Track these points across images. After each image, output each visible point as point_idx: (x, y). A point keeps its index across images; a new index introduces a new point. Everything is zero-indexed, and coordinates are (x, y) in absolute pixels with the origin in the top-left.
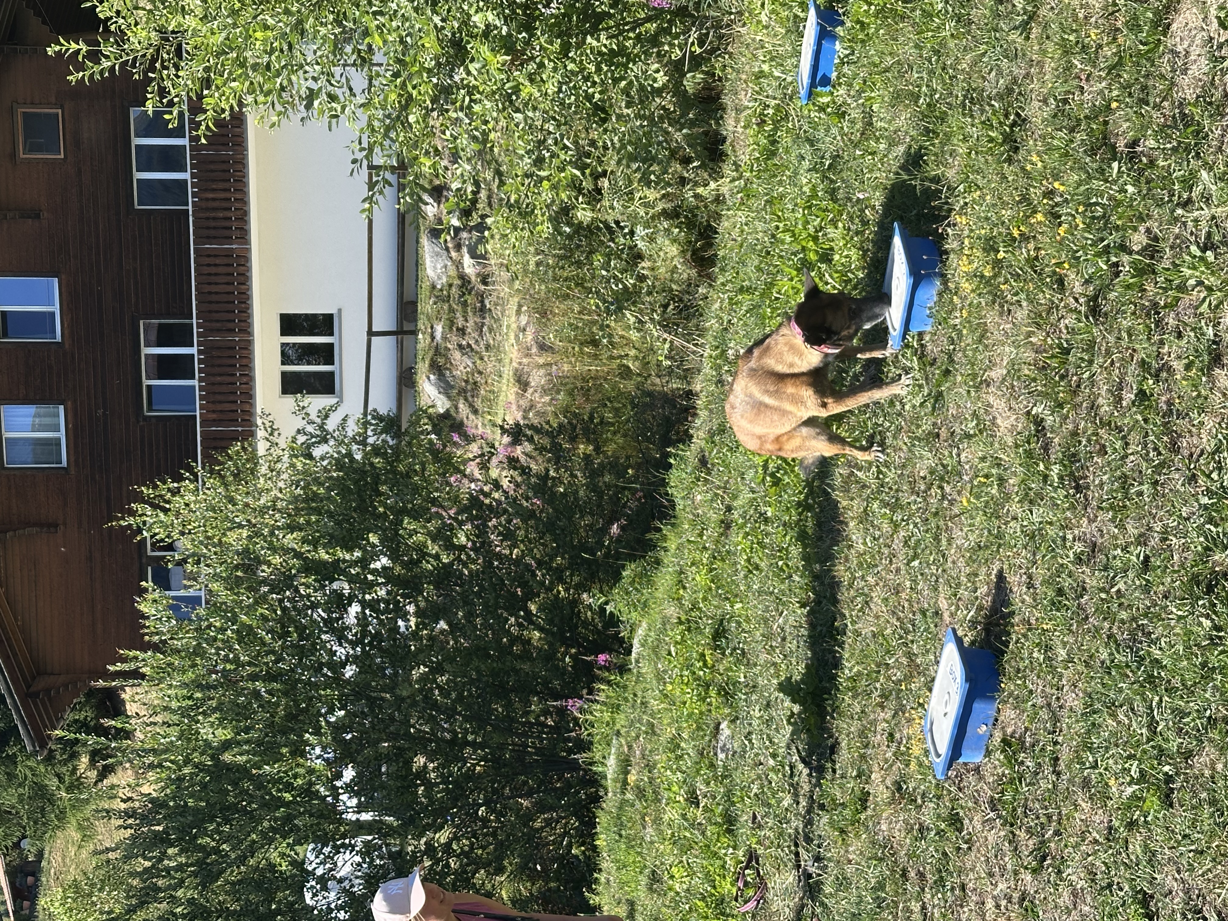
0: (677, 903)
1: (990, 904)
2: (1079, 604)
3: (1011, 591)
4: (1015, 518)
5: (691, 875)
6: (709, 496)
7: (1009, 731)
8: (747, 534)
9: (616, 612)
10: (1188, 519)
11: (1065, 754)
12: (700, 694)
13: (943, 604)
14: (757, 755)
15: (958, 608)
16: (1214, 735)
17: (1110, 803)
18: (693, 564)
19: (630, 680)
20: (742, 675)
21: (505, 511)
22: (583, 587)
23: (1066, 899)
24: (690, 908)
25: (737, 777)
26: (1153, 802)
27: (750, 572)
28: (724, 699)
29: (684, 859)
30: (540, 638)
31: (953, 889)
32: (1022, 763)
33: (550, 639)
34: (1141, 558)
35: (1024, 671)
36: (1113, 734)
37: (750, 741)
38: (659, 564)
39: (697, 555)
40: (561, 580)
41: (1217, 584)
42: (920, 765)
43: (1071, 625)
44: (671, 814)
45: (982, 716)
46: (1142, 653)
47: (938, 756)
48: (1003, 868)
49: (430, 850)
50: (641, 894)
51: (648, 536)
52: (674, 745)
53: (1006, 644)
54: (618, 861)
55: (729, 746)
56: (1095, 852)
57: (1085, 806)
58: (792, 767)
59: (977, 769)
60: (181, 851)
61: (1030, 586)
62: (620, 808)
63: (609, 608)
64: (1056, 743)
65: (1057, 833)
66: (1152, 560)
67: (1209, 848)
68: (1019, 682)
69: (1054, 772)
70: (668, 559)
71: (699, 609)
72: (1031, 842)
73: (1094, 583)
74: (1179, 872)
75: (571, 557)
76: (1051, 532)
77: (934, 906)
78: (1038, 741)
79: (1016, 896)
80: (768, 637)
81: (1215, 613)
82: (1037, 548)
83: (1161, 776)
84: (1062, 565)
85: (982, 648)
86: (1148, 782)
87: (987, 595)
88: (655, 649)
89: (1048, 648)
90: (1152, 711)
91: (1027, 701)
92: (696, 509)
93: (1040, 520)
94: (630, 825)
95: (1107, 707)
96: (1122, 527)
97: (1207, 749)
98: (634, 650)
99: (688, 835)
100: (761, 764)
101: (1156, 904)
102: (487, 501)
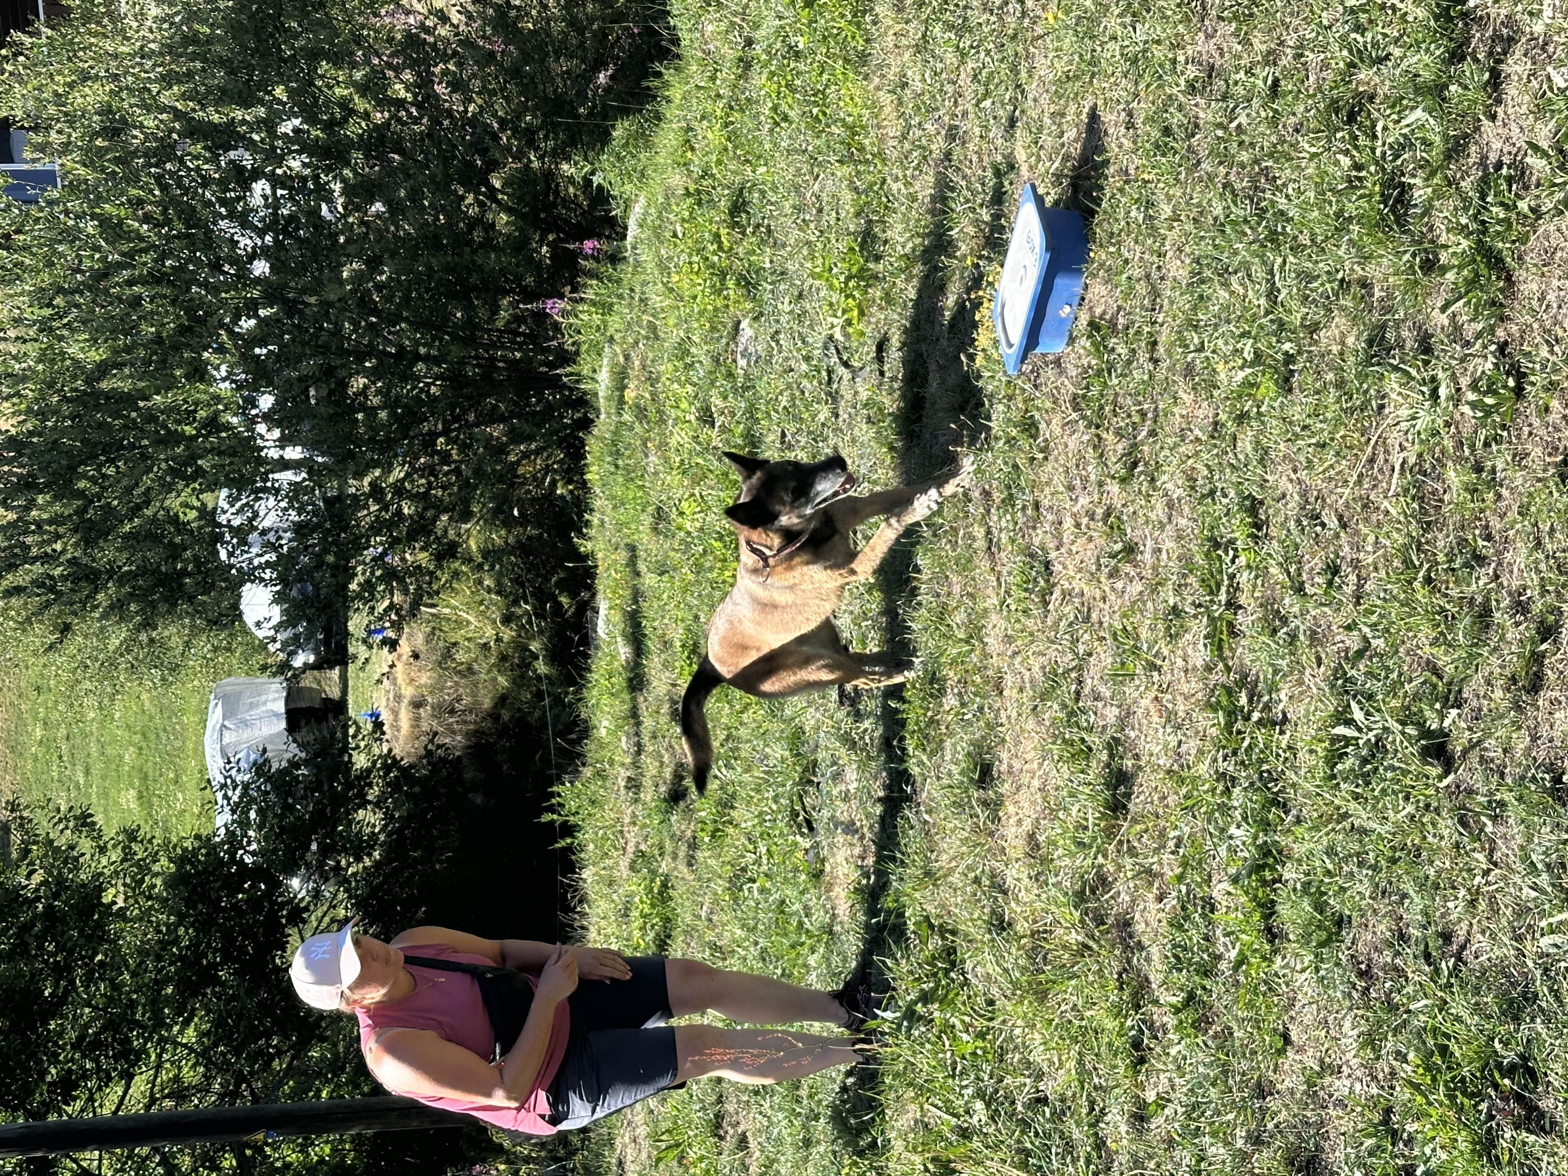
0: (688, 545)
1: (1068, 523)
2: (1189, 147)
3: (1106, 132)
4: (1114, 38)
5: (706, 509)
6: (723, 26)
7: (1098, 311)
8: (772, 74)
9: (606, 185)
10: (1330, 27)
11: (1164, 337)
12: (714, 286)
13: (1021, 155)
14: (787, 359)
15: (1039, 159)
16: (1347, 302)
17: (1216, 393)
18: (703, 118)
19: (626, 271)
20: (767, 260)
21: (455, 53)
22: (561, 154)
23: (1159, 510)
24: (705, 551)
25: (761, 387)
26: (1268, 387)
27: (777, 124)
28: (744, 291)
29: (696, 492)
30: (507, 223)
31: (1024, 508)
32: (1113, 349)
33: (520, 223)
34: (1269, 82)
35: (1119, 235)
36: (1226, 308)
37: (777, 342)
38: (660, 120)
39: (709, 106)
40: (532, 143)
41: (1361, 110)
42: (988, 358)
43: (1179, 173)
44: (680, 437)
45: (1065, 294)
46: (1263, 204)
47: (1010, 345)
48: (1085, 480)
49: (376, 491)
50: (644, 538)
51: (645, 84)
52: (682, 350)
53: (1098, 201)
54: (614, 498)
55: (751, 349)
56: (1197, 453)
57: (1187, 398)
58: (830, 372)
59: (1058, 362)
60: (55, 498)
61: (1130, 125)
62: (615, 433)
63: (596, 180)
64: (1154, 323)
65: (1152, 433)
66: (1282, 83)
67: (1332, 439)
68: (1112, 249)
69: (1151, 359)
70: (671, 112)
71: (713, 175)
72: (1120, 447)
73: (1210, 118)
74: (1295, 471)
75: (544, 115)
76: (1159, 53)
77: (1001, 530)
78: (1133, 323)
79: (1100, 511)
80: (799, 209)
81: (1356, 147)
82: (1140, 76)
83: (1280, 357)
84: (1170, 97)
85: (1068, 208)
86: (1264, 364)
87: (1076, 140)
88: (657, 232)
89: (1150, 204)
90: (1273, 276)
91: (1122, 273)
92: (706, 43)
93: (1145, 38)
94: (627, 453)
95: (1220, 275)
96: (1246, 42)
97: (1337, 319)
98: (630, 234)
99: (700, 461)
100: (792, 370)
101: (1266, 512)
102: (431, 40)
